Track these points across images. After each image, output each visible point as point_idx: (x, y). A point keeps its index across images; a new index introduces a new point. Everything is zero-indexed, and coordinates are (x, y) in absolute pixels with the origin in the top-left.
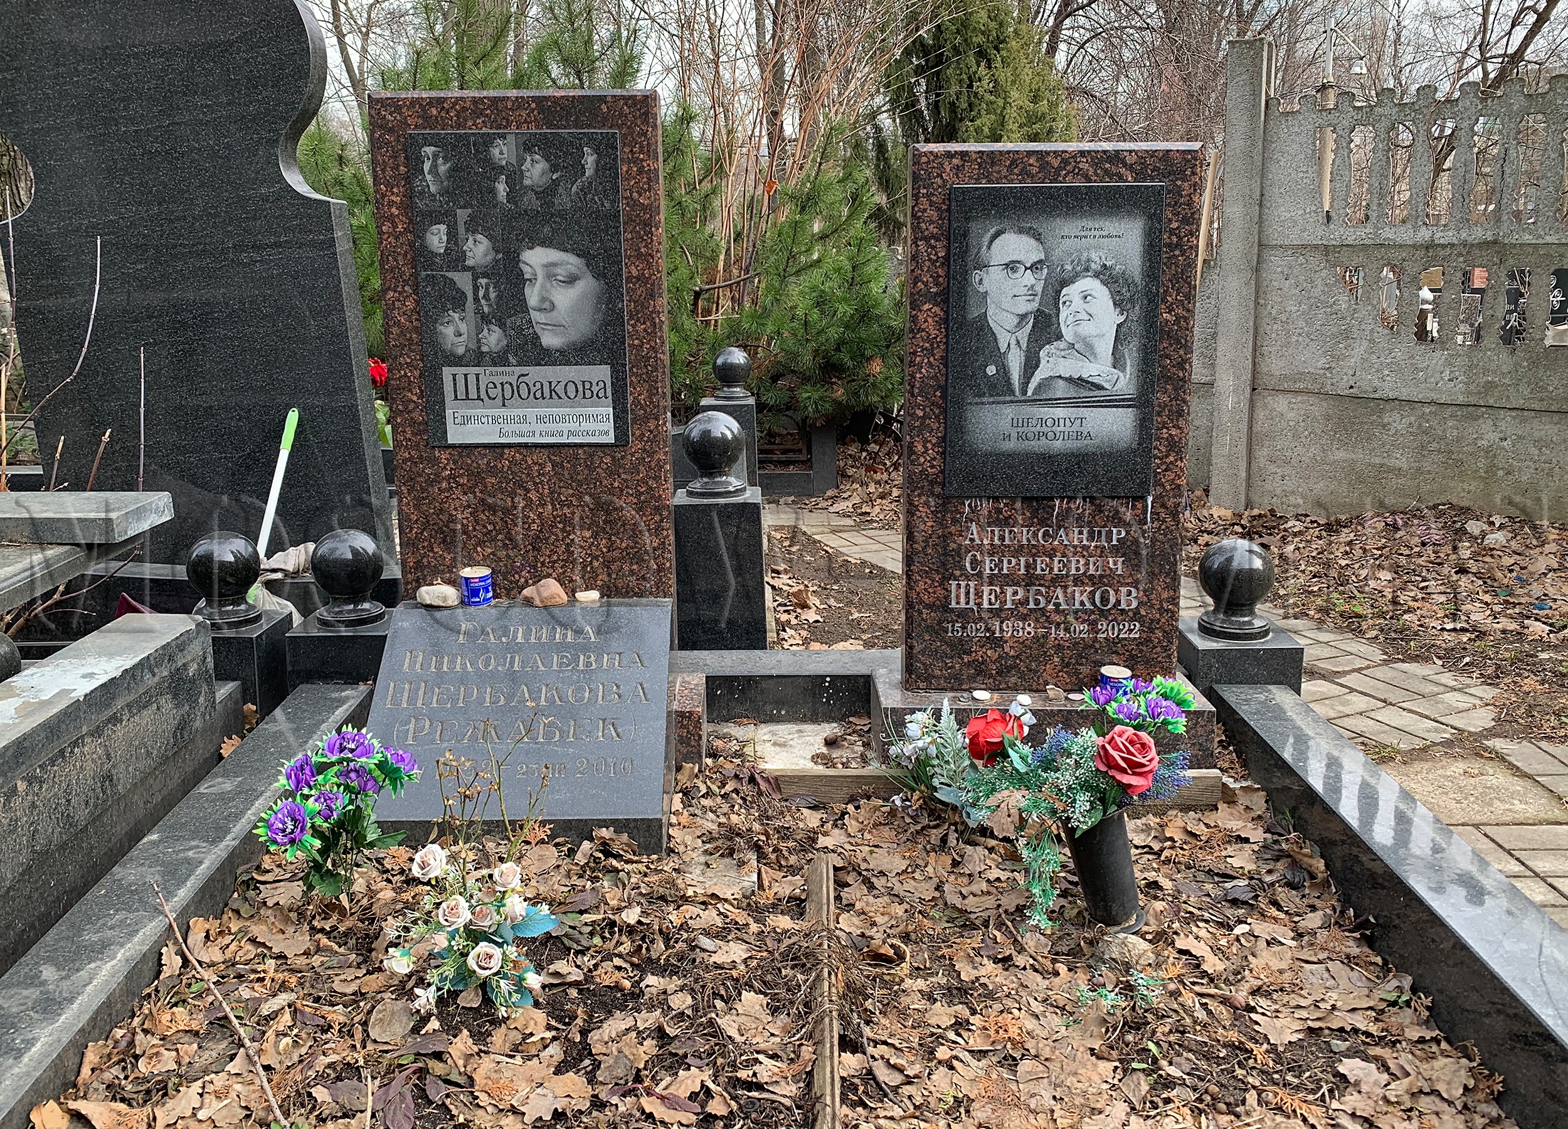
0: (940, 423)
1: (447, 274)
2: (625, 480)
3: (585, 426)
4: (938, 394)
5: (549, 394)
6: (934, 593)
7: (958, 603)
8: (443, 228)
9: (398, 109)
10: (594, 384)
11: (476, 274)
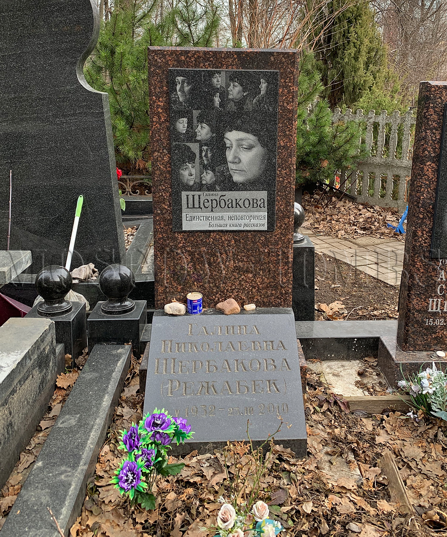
0: (430, 221)
1: (186, 144)
2: (271, 249)
3: (253, 221)
4: (431, 207)
5: (236, 205)
6: (421, 304)
7: (432, 309)
8: (185, 120)
9: (164, 56)
10: (259, 200)
11: (201, 143)
